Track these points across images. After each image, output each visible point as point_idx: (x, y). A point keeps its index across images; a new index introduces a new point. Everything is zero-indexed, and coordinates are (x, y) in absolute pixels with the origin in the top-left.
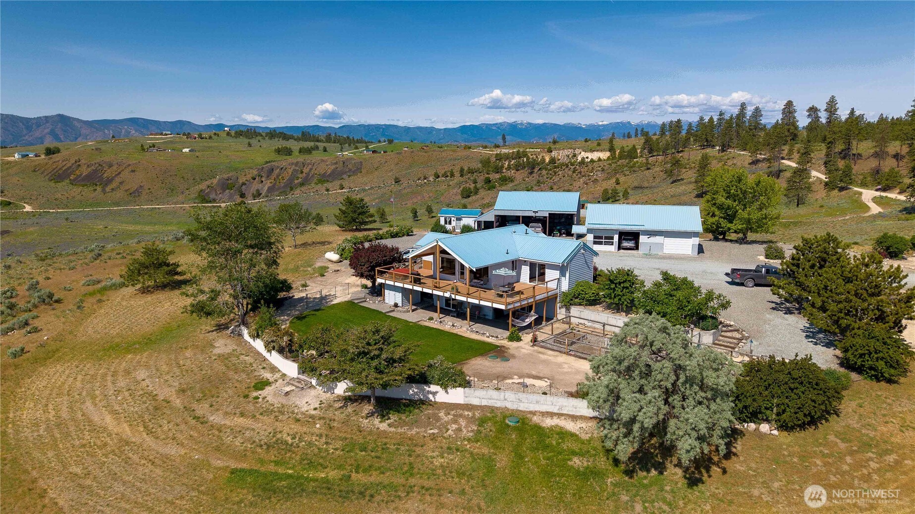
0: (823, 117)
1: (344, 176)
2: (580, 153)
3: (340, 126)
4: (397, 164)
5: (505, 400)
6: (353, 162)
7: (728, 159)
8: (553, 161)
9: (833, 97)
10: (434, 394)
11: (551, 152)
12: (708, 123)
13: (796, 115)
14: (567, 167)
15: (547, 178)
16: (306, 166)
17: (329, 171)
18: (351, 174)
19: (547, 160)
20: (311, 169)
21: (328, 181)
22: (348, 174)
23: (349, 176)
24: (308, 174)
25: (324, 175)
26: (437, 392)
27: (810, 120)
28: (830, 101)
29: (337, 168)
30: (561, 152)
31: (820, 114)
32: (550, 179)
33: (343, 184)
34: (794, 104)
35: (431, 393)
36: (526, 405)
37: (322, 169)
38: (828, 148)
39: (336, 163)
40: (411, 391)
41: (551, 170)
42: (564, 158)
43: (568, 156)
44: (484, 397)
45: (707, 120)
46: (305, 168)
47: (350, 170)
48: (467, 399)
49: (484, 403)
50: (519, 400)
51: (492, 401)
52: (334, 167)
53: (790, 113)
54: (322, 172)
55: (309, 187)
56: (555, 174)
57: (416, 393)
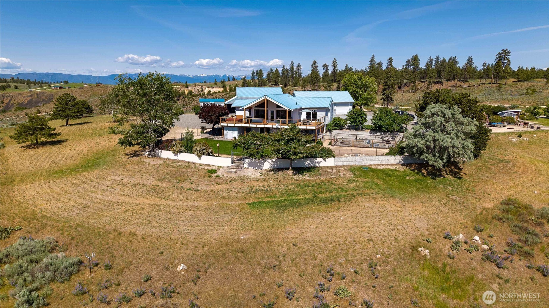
0: (331, 70)
1: (39, 104)
2: (206, 89)
3: (16, 73)
4: (81, 96)
5: (355, 161)
6: (46, 94)
7: (290, 91)
8: (190, 92)
9: (335, 59)
10: (319, 163)
11: (188, 87)
12: (275, 72)
13: (318, 68)
14: (201, 96)
15: (189, 103)
16: (5, 98)
17: (26, 101)
18: (45, 103)
19: (187, 92)
20: (10, 101)
21: (26, 108)
22: (42, 103)
23: (43, 104)
24: (8, 104)
25: (22, 104)
26: (320, 162)
27: (324, 71)
28: (334, 61)
29: (32, 99)
30: (194, 88)
31: (329, 68)
32: (191, 103)
33: (40, 109)
34: (317, 62)
35: (317, 163)
36: (365, 162)
37: (20, 100)
38: (338, 84)
39: (31, 96)
40: (306, 163)
41: (190, 98)
42: (196, 91)
43: (199, 90)
44: (345, 161)
45: (274, 70)
46: (5, 100)
47: (43, 100)
48: (336, 163)
49: (345, 164)
50: (362, 160)
51: (349, 162)
52: (29, 98)
53: (315, 67)
54: (20, 102)
55: (11, 113)
56: (194, 100)
57: (309, 164)
